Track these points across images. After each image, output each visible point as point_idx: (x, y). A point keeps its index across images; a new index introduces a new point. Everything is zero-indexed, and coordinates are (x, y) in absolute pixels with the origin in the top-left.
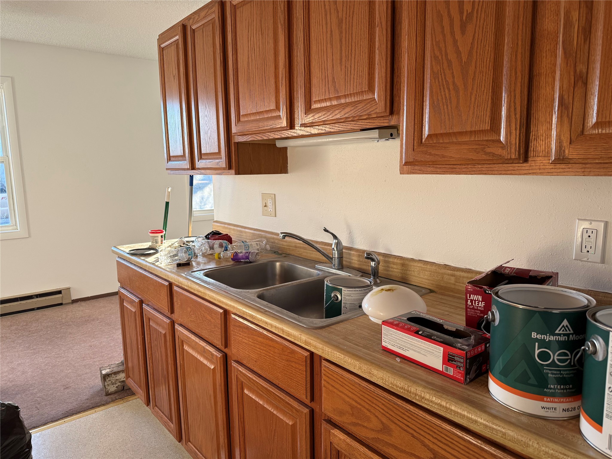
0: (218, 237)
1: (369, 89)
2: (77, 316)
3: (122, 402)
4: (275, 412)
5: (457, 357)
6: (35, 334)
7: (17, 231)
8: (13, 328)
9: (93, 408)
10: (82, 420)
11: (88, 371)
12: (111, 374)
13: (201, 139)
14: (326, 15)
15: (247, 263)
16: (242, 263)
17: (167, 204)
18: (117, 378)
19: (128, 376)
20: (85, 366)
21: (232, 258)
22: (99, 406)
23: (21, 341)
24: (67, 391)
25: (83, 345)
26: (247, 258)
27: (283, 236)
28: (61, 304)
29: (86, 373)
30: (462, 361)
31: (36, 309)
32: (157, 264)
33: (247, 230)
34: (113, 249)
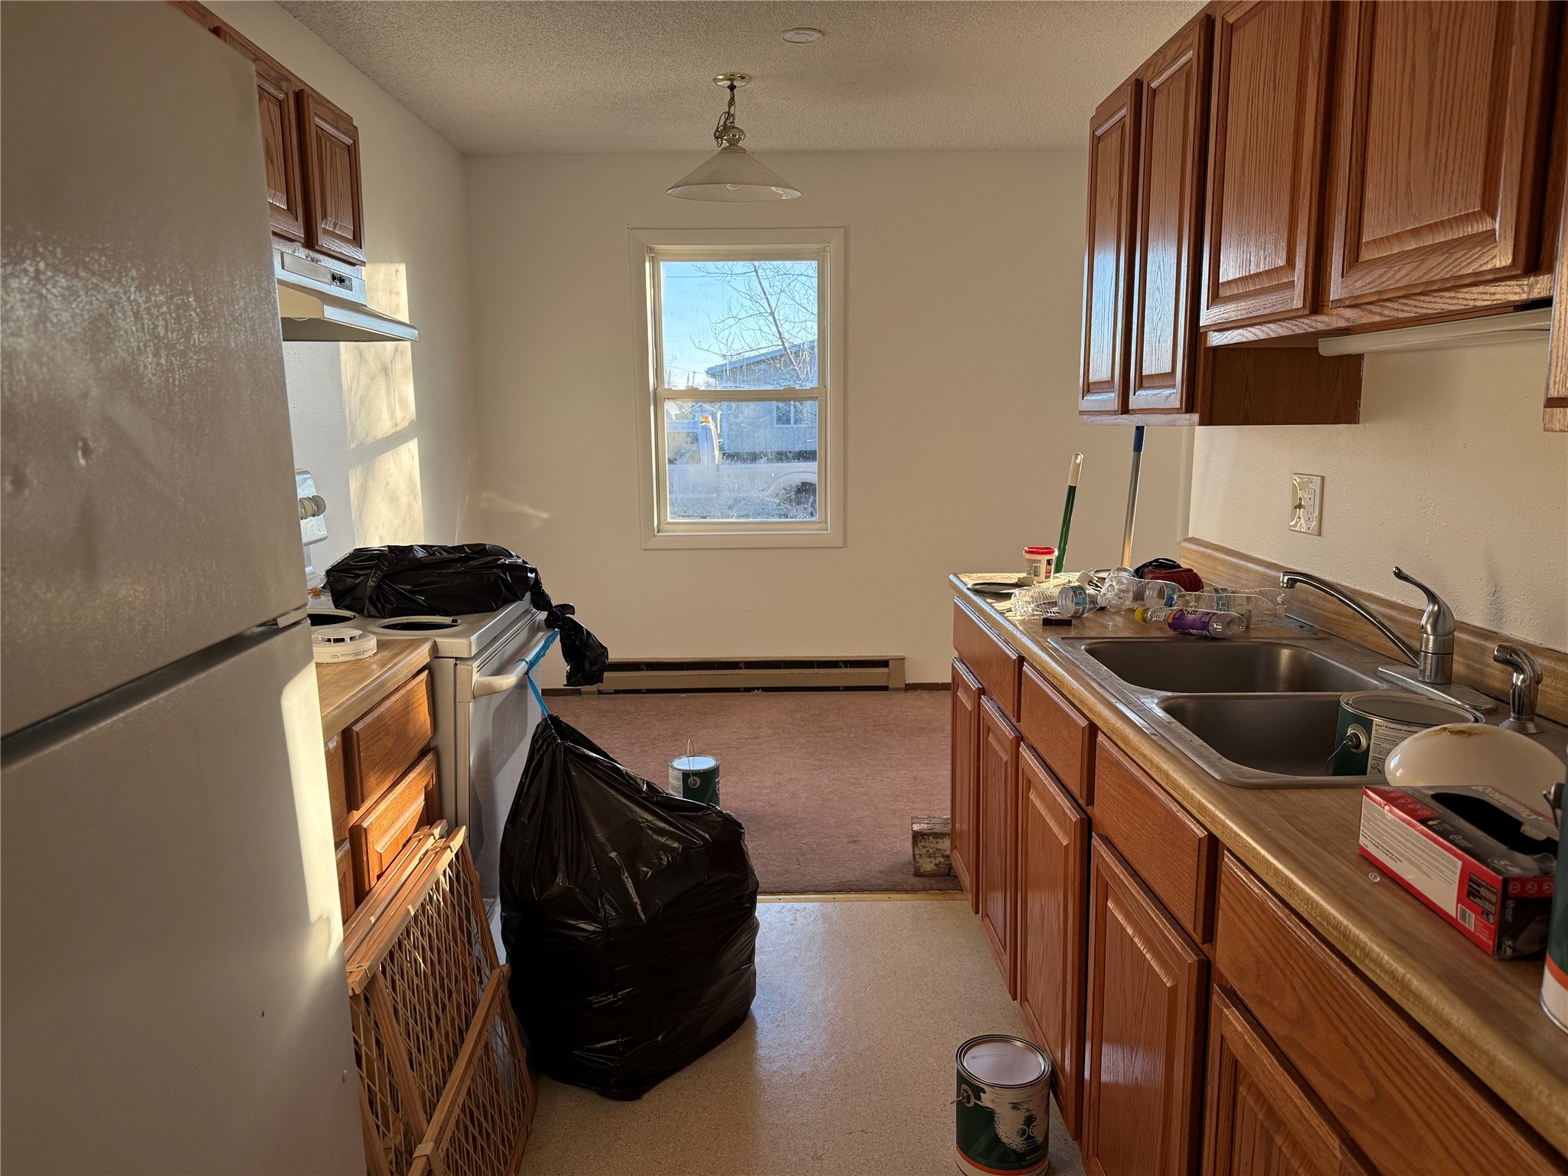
0: (1166, 573)
1: (1483, 207)
2: (908, 716)
3: (941, 897)
4: (1148, 956)
5: (1486, 888)
6: (829, 734)
7: (826, 532)
8: (798, 715)
9: (887, 890)
10: (864, 905)
11: (896, 822)
12: (928, 835)
13: (1145, 342)
14: (1406, 26)
15: (1206, 638)
16: (1193, 637)
17: (1072, 490)
18: (939, 846)
19: (953, 847)
20: (895, 811)
21: (1169, 624)
22: (898, 891)
23: (804, 741)
24: (852, 847)
25: (902, 772)
26: (1205, 626)
27: (1289, 579)
28: (885, 688)
29: (893, 825)
30: (1493, 898)
31: (842, 689)
32: (1007, 614)
33: (1250, 565)
34: (951, 577)
